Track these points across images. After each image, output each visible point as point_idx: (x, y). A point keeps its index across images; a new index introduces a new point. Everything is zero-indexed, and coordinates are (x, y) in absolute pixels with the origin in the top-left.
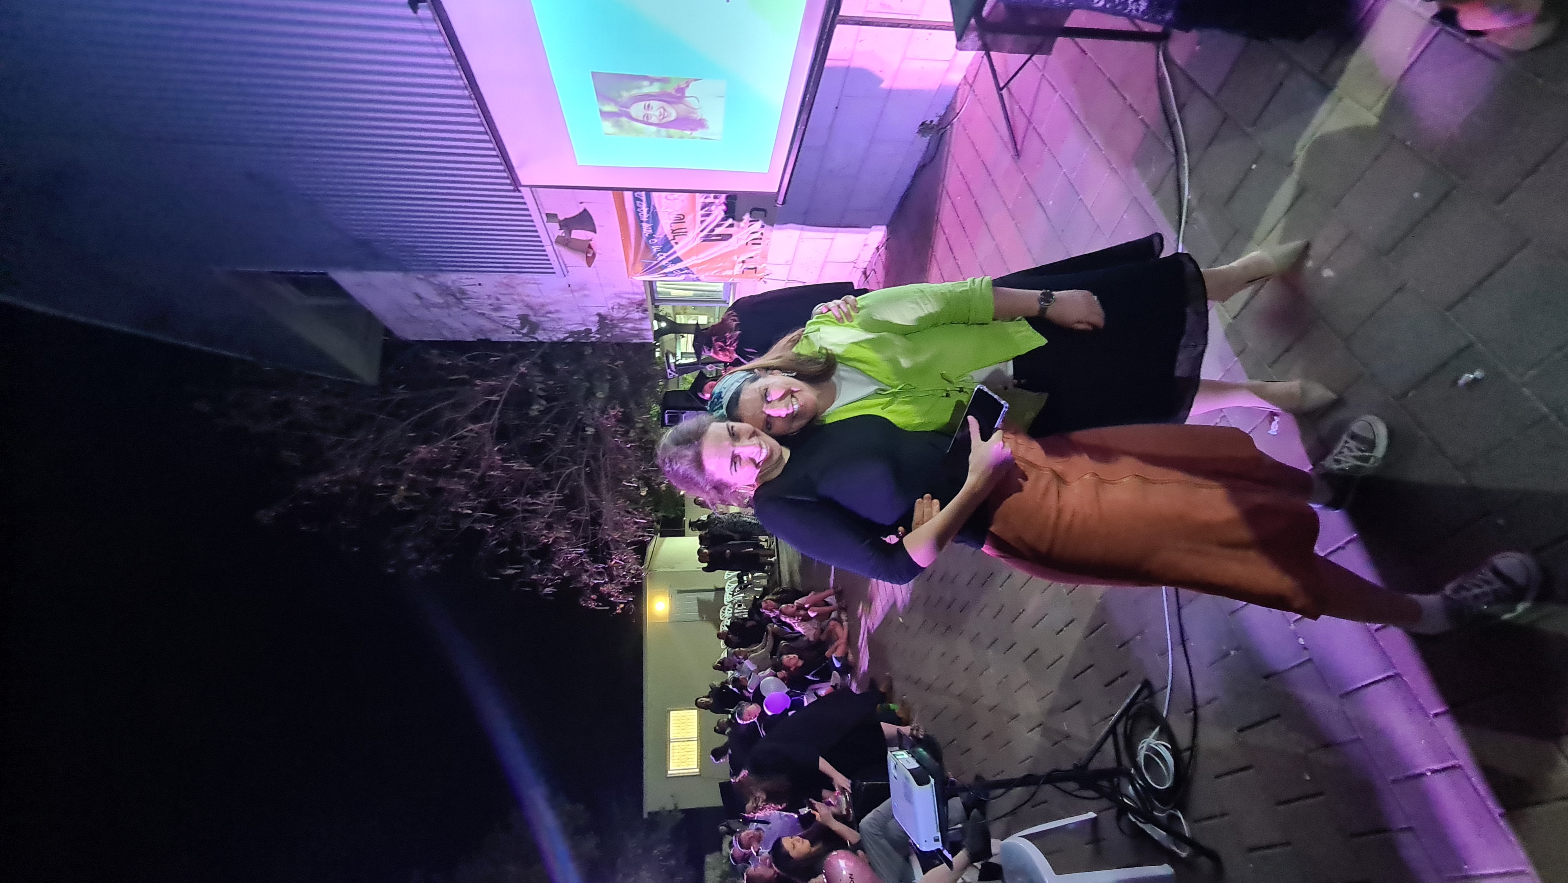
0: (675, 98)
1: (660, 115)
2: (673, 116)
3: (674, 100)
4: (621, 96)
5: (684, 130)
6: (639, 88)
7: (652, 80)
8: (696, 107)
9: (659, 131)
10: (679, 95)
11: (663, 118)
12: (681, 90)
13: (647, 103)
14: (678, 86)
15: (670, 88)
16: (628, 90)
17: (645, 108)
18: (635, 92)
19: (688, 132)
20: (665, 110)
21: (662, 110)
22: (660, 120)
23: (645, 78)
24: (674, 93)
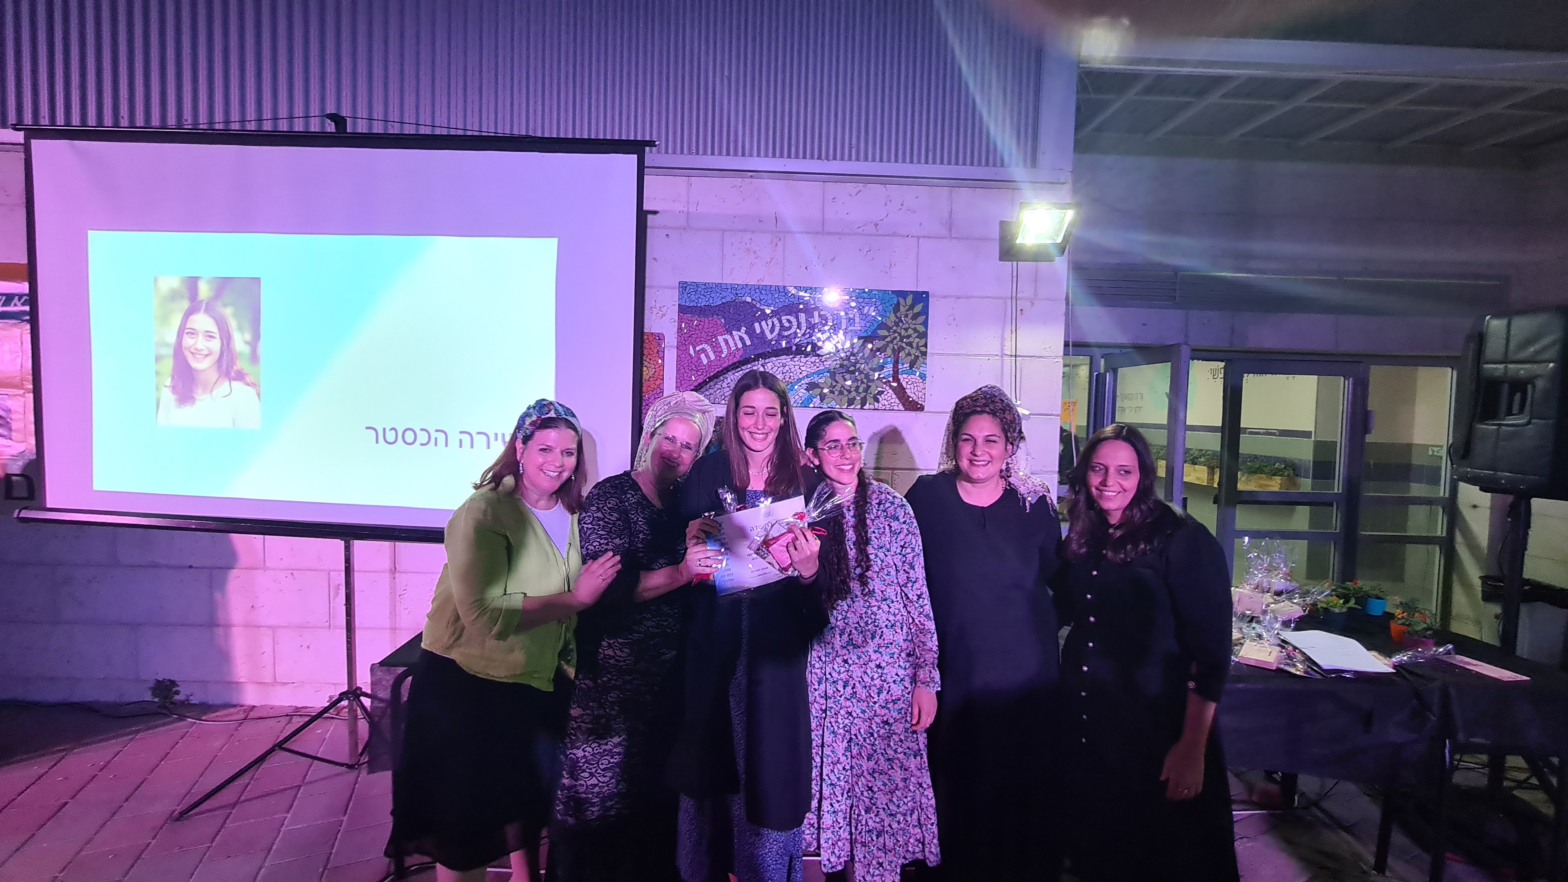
0: (227, 368)
1: (196, 349)
2: (195, 365)
3: (224, 367)
4: (225, 305)
5: (173, 378)
6: (240, 329)
7: (254, 344)
8: (214, 393)
9: (167, 345)
10: (233, 374)
11: (192, 353)
12: (240, 376)
13: (217, 336)
14: (247, 374)
15: (242, 364)
16: (236, 315)
17: (207, 332)
18: (233, 324)
19: (168, 382)
20: (207, 355)
21: (206, 352)
22: (189, 349)
23: (256, 336)
24: (235, 368)
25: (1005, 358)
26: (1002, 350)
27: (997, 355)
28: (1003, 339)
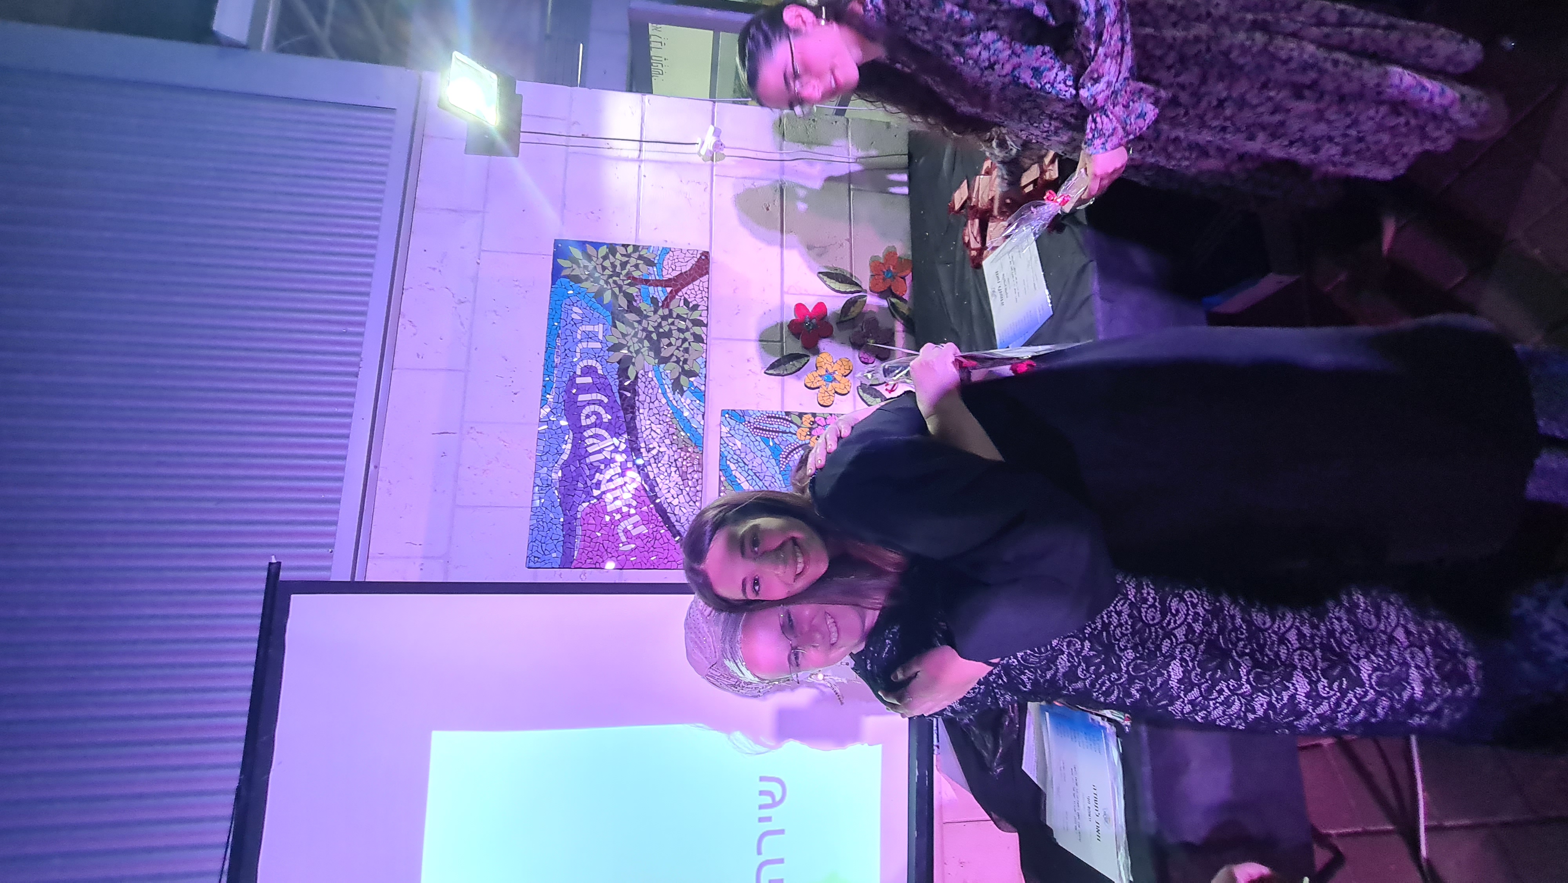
25: (643, 157)
26: (632, 160)
27: (640, 166)
28: (619, 159)
